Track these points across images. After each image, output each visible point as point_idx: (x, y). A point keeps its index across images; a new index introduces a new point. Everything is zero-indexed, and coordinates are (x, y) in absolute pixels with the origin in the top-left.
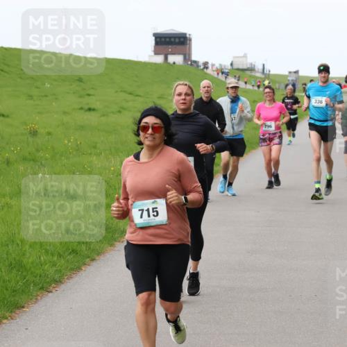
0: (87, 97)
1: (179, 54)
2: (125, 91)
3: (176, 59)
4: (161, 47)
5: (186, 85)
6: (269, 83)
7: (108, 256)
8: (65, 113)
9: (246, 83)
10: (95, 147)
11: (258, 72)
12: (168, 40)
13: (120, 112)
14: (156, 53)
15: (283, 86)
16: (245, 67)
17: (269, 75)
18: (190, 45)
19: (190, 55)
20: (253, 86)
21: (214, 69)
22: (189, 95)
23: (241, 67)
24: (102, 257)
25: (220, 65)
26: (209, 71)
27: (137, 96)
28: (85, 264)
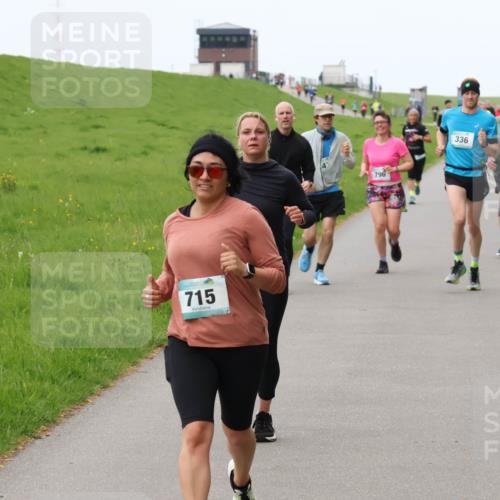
0: (93, 130)
1: (238, 62)
3: (234, 70)
4: (209, 51)
5: (256, 116)
6: (380, 107)
7: (128, 380)
8: (59, 155)
9: (343, 107)
10: (107, 209)
11: (363, 90)
12: (220, 39)
13: (145, 153)
14: (202, 59)
15: (402, 111)
16: (342, 82)
17: (379, 94)
18: (255, 47)
19: (255, 63)
20: (355, 111)
21: (294, 85)
22: (261, 132)
23: (335, 82)
24: (118, 383)
26: (285, 89)
27: (172, 128)
28: (92, 394)
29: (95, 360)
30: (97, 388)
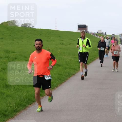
0: (62, 41)
1: (84, 30)
2: (71, 39)
4: (80, 28)
8: (56, 45)
9: (100, 37)
10: (64, 53)
11: (104, 34)
13: (70, 45)
16: (101, 33)
17: (107, 35)
18: (87, 28)
19: (87, 30)
23: (100, 33)
24: (67, 81)
25: (95, 33)
27: (74, 40)
28: (63, 82)
29: (63, 77)
30: (64, 81)
